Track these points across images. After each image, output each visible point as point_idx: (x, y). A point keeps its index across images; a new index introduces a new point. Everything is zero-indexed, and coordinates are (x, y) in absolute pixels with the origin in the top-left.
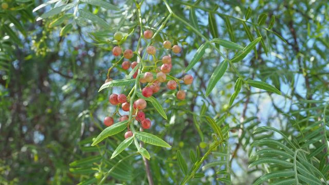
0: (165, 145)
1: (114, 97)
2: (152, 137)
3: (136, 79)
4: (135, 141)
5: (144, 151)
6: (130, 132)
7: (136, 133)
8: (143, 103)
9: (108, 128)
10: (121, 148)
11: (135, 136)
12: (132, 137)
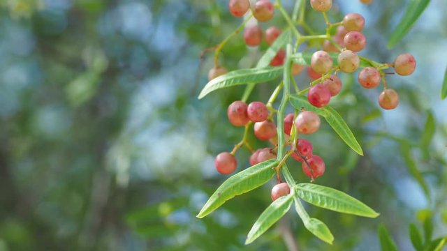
0: (364, 211)
1: (239, 110)
2: (336, 194)
3: (285, 67)
4: (297, 204)
5: (320, 227)
6: (283, 185)
7: (297, 187)
8: (314, 121)
9: (232, 177)
10: (268, 219)
11: (296, 194)
12: (289, 196)
